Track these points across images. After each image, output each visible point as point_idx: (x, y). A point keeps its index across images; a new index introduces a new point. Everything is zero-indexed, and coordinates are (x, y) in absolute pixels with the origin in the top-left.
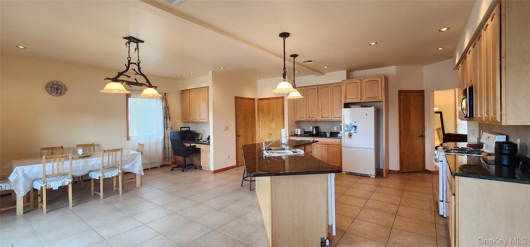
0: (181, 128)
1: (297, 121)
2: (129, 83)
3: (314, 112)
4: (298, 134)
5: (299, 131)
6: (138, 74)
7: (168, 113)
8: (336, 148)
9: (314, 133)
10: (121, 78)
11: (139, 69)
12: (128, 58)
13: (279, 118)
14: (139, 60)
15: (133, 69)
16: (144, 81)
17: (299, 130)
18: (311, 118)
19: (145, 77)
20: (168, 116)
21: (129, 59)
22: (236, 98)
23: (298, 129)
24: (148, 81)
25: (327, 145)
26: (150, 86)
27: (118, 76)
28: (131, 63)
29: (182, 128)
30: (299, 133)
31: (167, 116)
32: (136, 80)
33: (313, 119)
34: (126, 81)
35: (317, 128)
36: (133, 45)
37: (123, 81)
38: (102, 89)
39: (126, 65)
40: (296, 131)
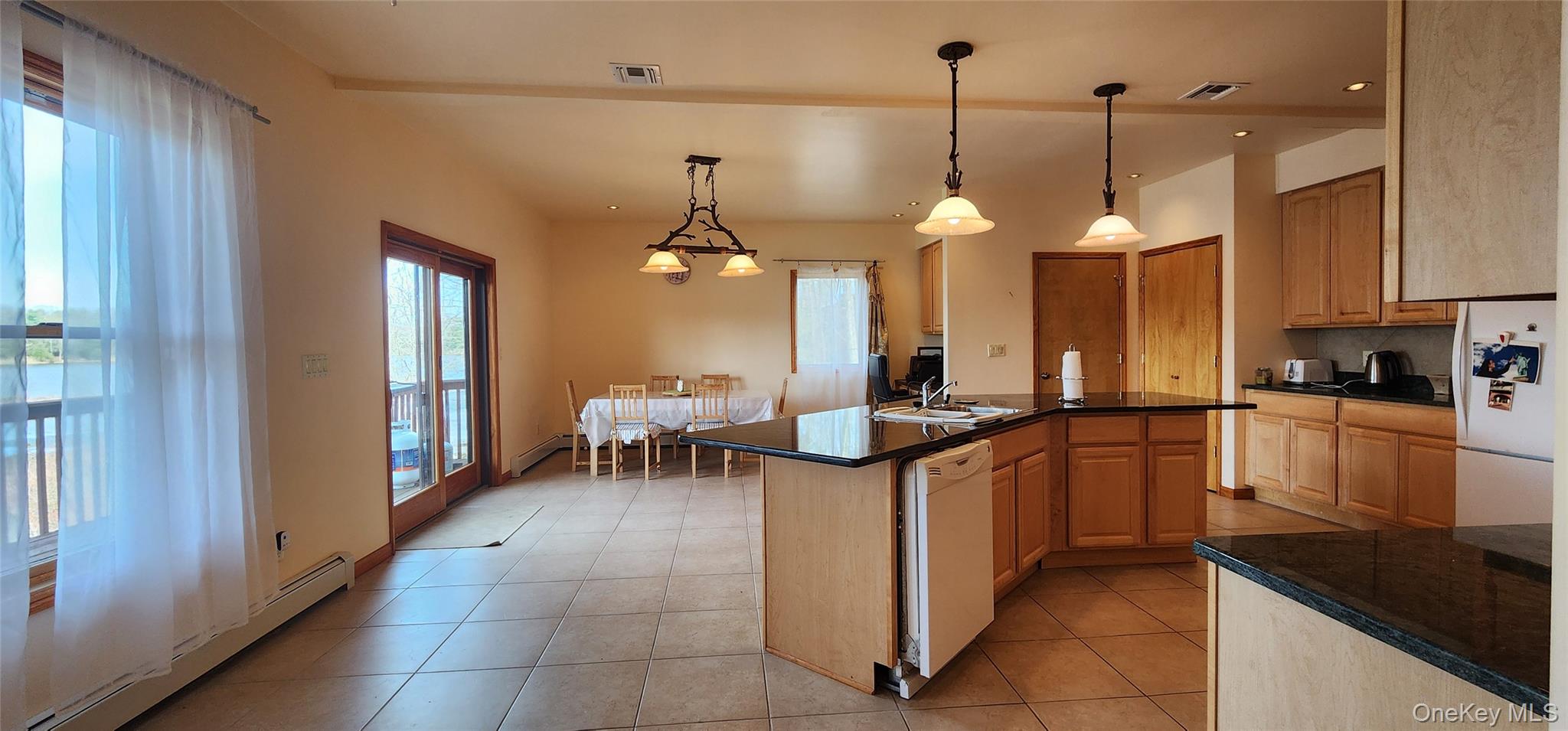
0: (920, 349)
1: (1289, 327)
2: (692, 250)
3: (1364, 286)
4: (1292, 380)
5: (1298, 370)
6: (711, 228)
7: (879, 310)
8: (1439, 452)
9: (1374, 379)
10: (675, 241)
11: (715, 219)
12: (690, 200)
13: (1203, 316)
14: (713, 200)
15: (700, 221)
16: (727, 242)
17: (1299, 366)
18: (1352, 316)
19: (729, 233)
20: (879, 318)
21: (693, 201)
22: (1039, 258)
23: (1293, 361)
24: (736, 242)
25: (1399, 432)
26: (742, 251)
27: (669, 239)
28: (698, 209)
29: (921, 351)
30: (1299, 378)
31: (877, 318)
32: (709, 242)
33: (1358, 317)
34: (684, 247)
35: (1386, 359)
36: (702, 170)
37: (678, 247)
38: (644, 265)
39: (686, 215)
40: (1288, 367)
